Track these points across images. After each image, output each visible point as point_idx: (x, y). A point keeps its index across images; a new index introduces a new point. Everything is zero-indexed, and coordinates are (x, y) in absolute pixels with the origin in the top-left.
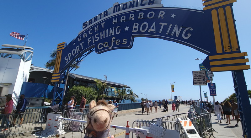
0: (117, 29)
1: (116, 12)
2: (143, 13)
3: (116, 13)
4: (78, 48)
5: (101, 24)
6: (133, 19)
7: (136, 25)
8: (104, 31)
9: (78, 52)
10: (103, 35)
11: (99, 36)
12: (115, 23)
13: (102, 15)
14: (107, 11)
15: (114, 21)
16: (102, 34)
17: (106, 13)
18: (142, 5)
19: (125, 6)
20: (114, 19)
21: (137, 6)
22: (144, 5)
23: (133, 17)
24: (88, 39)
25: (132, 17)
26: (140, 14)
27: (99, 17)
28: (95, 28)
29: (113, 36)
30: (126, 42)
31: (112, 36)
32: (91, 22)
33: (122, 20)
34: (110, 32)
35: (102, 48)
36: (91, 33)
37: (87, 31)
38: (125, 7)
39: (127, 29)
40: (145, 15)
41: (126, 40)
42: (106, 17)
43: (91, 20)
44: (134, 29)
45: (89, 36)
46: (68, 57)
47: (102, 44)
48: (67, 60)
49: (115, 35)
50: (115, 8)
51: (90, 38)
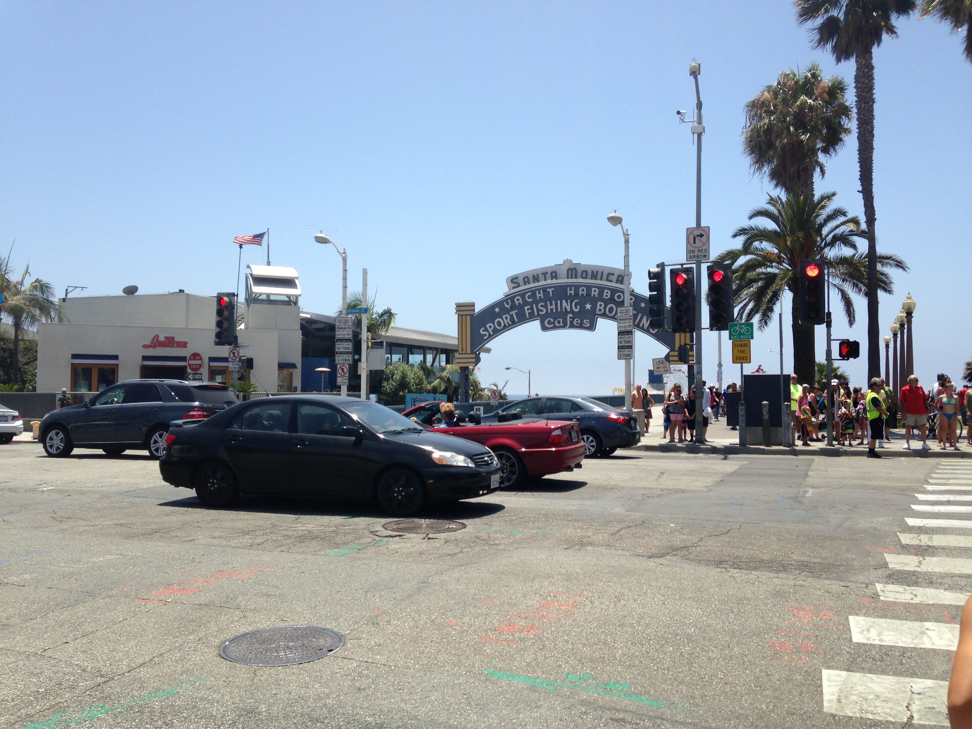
0: (574, 303)
1: (572, 278)
2: (609, 292)
3: (570, 280)
4: (506, 318)
5: (548, 290)
6: (597, 296)
7: (600, 306)
8: (553, 302)
9: (507, 325)
10: (552, 307)
11: (546, 306)
12: (571, 294)
13: (548, 276)
14: (555, 272)
15: (569, 292)
16: (551, 305)
17: (554, 275)
18: (608, 280)
19: (584, 273)
20: (568, 288)
21: (601, 279)
22: (611, 281)
23: (596, 294)
24: (526, 308)
25: (595, 292)
26: (605, 292)
27: (541, 277)
28: (537, 294)
29: (570, 313)
30: (588, 325)
31: (567, 312)
32: (526, 280)
33: (581, 292)
34: (563, 306)
35: (552, 325)
36: (531, 300)
37: (523, 295)
38: (584, 276)
39: (588, 306)
40: (613, 295)
41: (588, 321)
42: (554, 281)
43: (527, 277)
44: (598, 309)
45: (526, 303)
46: (486, 330)
47: (552, 320)
48: (485, 335)
49: (572, 311)
50: (570, 272)
51: (529, 307)
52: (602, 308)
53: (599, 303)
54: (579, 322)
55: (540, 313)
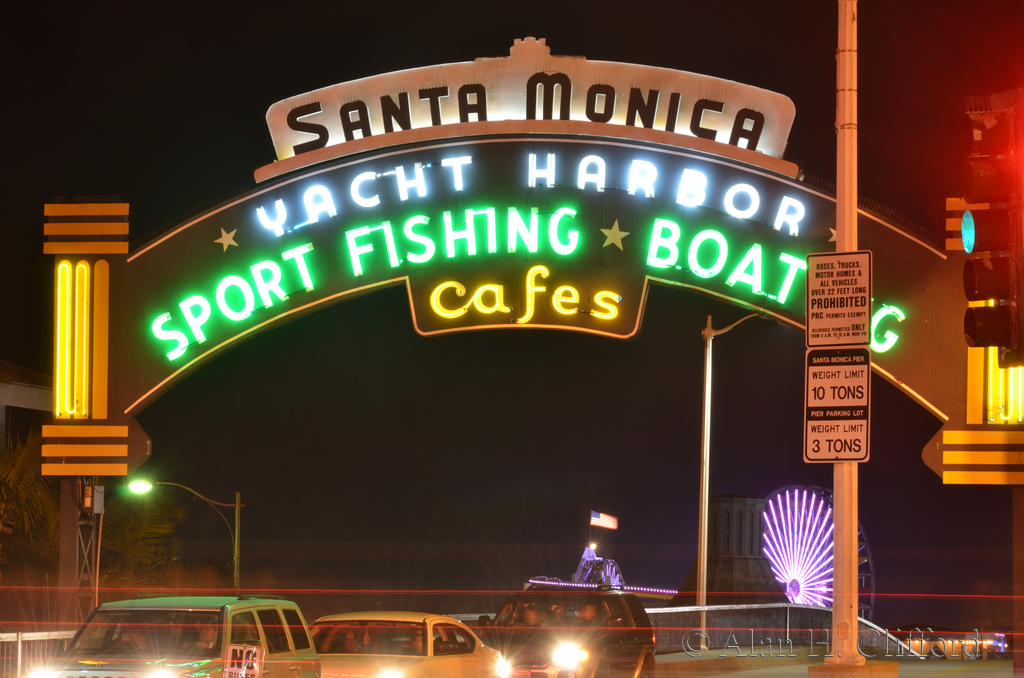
0: (555, 222)
4: (267, 275)
5: (446, 163)
7: (665, 234)
8: (469, 214)
9: (268, 303)
10: (460, 234)
11: (434, 229)
12: (541, 183)
13: (448, 103)
14: (478, 89)
15: (533, 171)
16: (459, 226)
17: (474, 100)
18: (697, 131)
19: (600, 98)
22: (711, 135)
24: (350, 235)
28: (402, 179)
29: (536, 260)
30: (613, 313)
31: (526, 258)
32: (356, 119)
33: (583, 177)
34: (511, 232)
35: (462, 312)
36: (372, 202)
37: (338, 180)
38: (598, 108)
39: (614, 236)
40: (715, 190)
41: (616, 297)
43: (360, 106)
44: (654, 249)
45: (350, 215)
46: (177, 321)
47: (461, 290)
48: (174, 344)
49: (546, 257)
50: (540, 87)
51: (364, 230)
52: (672, 243)
53: (659, 224)
54: (575, 298)
55: (415, 259)
